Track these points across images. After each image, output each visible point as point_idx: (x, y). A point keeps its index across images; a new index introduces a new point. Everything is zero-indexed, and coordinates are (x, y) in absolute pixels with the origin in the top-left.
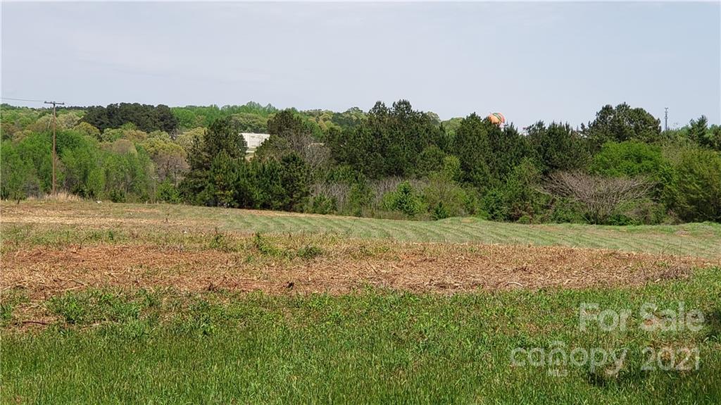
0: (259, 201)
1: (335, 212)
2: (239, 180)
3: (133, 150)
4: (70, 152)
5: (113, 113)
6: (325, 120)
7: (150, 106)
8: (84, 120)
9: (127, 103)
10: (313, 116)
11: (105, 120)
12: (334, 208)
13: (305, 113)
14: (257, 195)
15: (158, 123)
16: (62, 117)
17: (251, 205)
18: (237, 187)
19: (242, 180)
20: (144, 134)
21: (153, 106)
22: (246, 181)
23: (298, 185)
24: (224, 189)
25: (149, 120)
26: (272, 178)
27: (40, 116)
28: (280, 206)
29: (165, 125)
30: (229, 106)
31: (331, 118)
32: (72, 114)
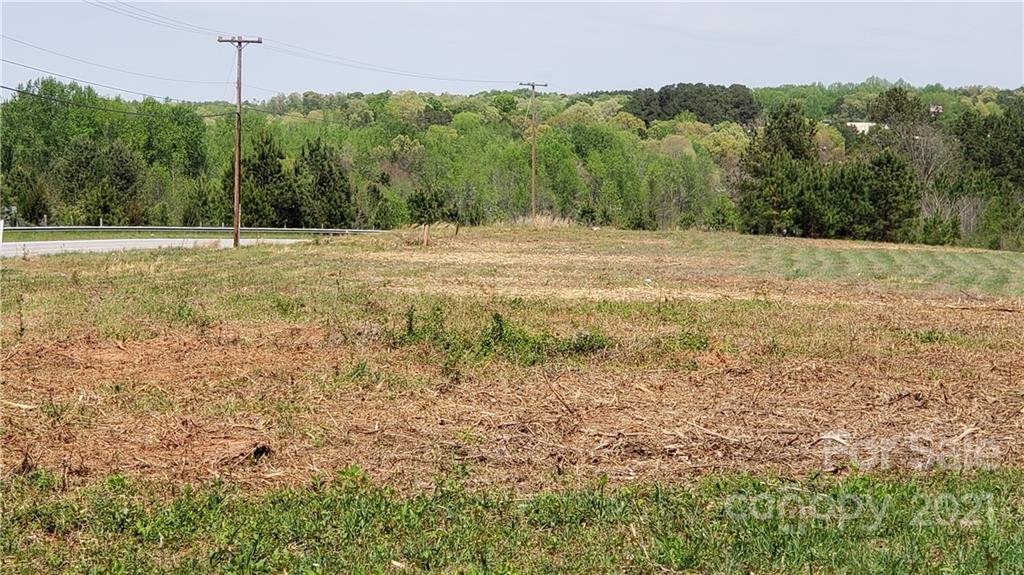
0: (833, 225)
1: (957, 240)
2: (802, 193)
3: (689, 151)
4: (598, 155)
5: (668, 98)
6: (986, 101)
7: (719, 86)
8: (626, 109)
9: (687, 83)
10: (969, 96)
11: (656, 107)
12: (957, 235)
13: (956, 92)
14: (831, 216)
15: (731, 112)
16: (597, 105)
17: (822, 232)
18: (799, 205)
19: (807, 194)
20: (706, 127)
21: (723, 87)
22: (813, 196)
23: (894, 201)
24: (779, 208)
25: (718, 108)
26: (853, 190)
27: (568, 106)
28: (868, 234)
29: (741, 114)
30: (840, 84)
31: (994, 97)
32: (613, 100)
